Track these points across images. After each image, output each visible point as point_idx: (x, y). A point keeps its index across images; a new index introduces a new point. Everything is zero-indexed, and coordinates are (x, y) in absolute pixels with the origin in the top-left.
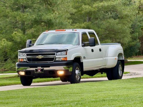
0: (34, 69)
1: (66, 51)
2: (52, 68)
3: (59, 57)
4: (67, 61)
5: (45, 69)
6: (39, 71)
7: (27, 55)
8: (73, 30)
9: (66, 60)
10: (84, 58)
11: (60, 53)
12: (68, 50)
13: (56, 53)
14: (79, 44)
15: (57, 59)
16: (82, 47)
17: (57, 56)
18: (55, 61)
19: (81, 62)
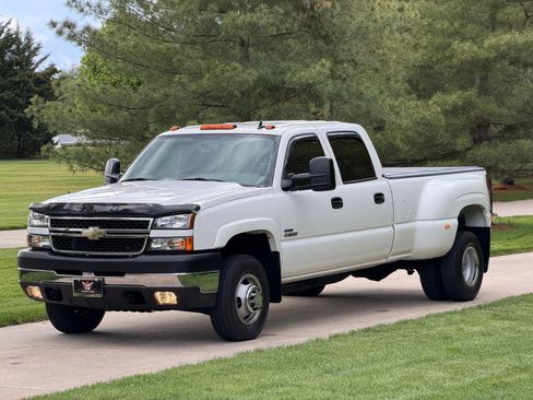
0: (69, 280)
1: (190, 211)
3: (164, 234)
4: (192, 252)
5: (110, 281)
6: (88, 286)
7: (54, 223)
8: (261, 126)
9: (189, 248)
10: (290, 233)
11: (168, 218)
12: (198, 208)
13: (151, 220)
14: (268, 182)
15: (154, 246)
17: (154, 233)
18: (145, 253)
19: (273, 250)
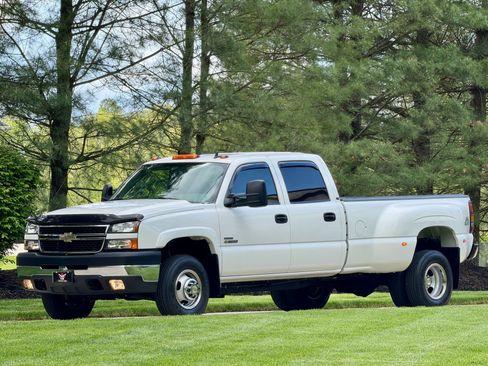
0: (50, 273)
2: (92, 271)
3: (118, 237)
4: (137, 250)
5: (78, 273)
6: (62, 277)
7: (42, 231)
8: (217, 156)
10: (230, 241)
11: (120, 225)
12: (142, 217)
13: (108, 226)
15: (110, 246)
16: (227, 209)
17: (109, 236)
18: (103, 251)
19: (212, 252)
